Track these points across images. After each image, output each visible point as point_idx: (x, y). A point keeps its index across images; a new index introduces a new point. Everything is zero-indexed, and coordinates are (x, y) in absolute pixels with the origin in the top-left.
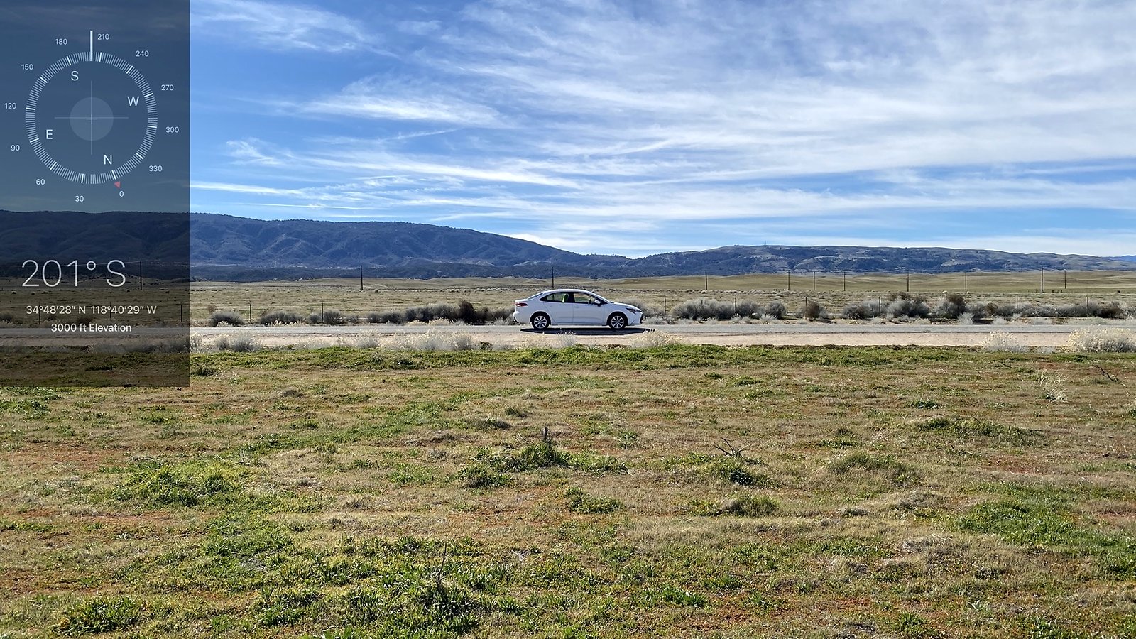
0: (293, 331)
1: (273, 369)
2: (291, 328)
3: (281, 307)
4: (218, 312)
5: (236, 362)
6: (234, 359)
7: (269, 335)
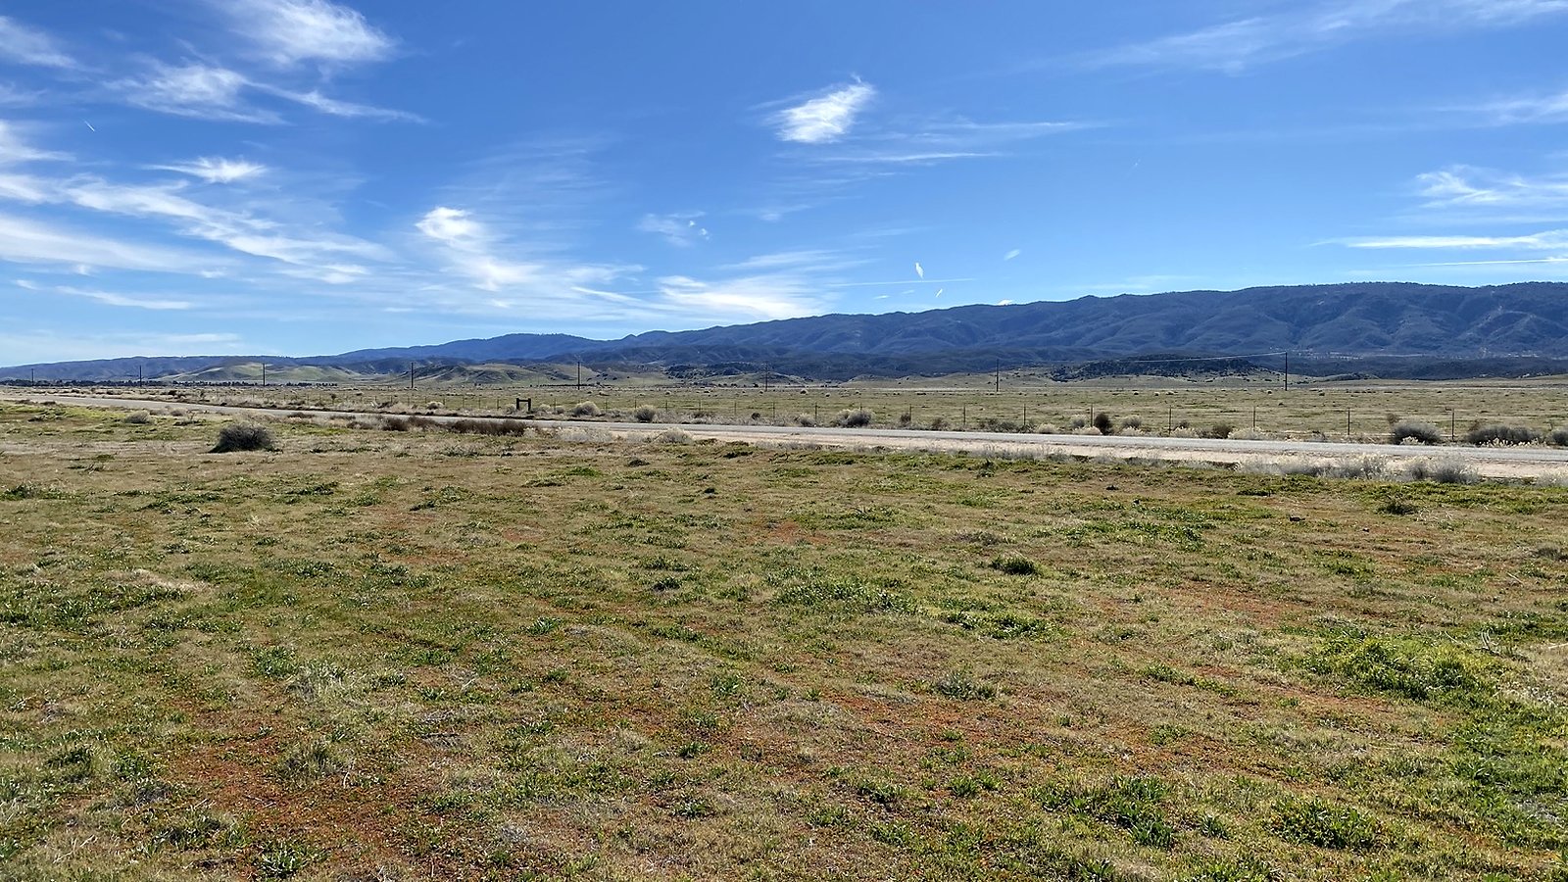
0: (1530, 456)
1: (1507, 513)
2: (1521, 450)
3: (1496, 419)
4: (1402, 423)
5: (1446, 497)
6: (1442, 493)
7: (1490, 461)
